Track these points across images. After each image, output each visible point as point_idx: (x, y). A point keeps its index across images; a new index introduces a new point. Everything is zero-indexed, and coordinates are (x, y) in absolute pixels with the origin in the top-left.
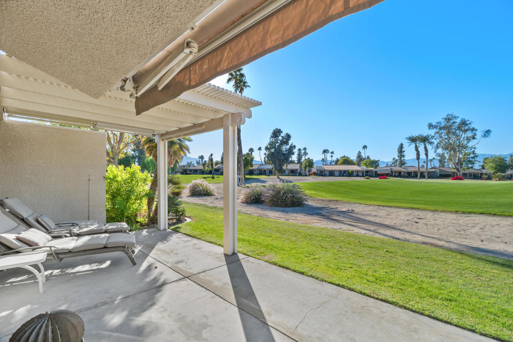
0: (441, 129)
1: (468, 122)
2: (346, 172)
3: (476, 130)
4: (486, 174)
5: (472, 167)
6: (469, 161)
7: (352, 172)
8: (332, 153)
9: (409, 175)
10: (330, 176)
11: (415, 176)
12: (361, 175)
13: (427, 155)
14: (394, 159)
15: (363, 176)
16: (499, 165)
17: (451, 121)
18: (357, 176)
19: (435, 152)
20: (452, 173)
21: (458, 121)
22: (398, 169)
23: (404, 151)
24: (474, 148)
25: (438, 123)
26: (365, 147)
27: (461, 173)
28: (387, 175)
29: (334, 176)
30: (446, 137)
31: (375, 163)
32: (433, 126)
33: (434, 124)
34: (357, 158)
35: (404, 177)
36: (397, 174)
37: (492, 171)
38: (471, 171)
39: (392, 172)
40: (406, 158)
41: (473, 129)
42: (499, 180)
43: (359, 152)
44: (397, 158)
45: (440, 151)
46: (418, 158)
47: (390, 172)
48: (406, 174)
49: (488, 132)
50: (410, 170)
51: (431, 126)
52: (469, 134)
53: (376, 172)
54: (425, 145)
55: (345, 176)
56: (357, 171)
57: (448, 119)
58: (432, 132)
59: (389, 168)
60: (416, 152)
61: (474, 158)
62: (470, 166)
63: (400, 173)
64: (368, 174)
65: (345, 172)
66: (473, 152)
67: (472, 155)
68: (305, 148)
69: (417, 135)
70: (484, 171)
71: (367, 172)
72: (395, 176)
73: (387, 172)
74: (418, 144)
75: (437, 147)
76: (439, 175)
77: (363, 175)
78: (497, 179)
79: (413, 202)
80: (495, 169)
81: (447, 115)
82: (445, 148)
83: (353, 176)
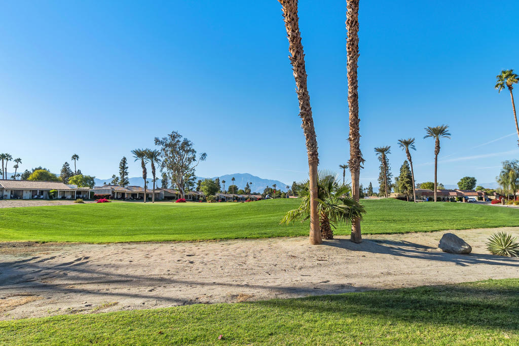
0: (167, 145)
1: (189, 143)
2: (44, 193)
3: (195, 152)
4: (202, 197)
5: (192, 189)
6: (190, 183)
7: (56, 193)
8: (19, 160)
9: (135, 197)
10: (11, 198)
11: (141, 199)
12: (70, 197)
13: (154, 173)
14: (114, 176)
15: (72, 199)
16: (211, 188)
17: (176, 140)
18: (64, 198)
19: (161, 171)
20: (175, 195)
21: (182, 140)
22: (119, 189)
23: (127, 168)
24: (194, 170)
25: (164, 139)
26: (75, 157)
27: (184, 195)
28: (108, 197)
29: (21, 198)
30: (171, 156)
31: (89, 181)
32: (159, 141)
33: (161, 139)
34: (62, 172)
35: (128, 200)
36: (119, 196)
37: (205, 194)
38: (191, 193)
39: (113, 193)
40: (130, 176)
41: (193, 151)
42: (212, 202)
43: (66, 163)
44: (118, 175)
45: (165, 170)
46: (145, 177)
47: (111, 193)
48: (130, 196)
49: (204, 155)
50: (135, 191)
51: (157, 141)
52: (190, 155)
53: (92, 193)
54: (152, 161)
55: (42, 199)
56: (64, 192)
57: (173, 137)
58: (159, 148)
59: (109, 188)
60: (142, 170)
61: (193, 179)
62: (190, 188)
63: (123, 194)
64: (81, 196)
65: (42, 192)
66: (193, 173)
67: (192, 177)
69: (144, 149)
70: (200, 193)
71: (79, 193)
72: (118, 199)
73: (107, 193)
74: (145, 160)
75: (163, 166)
76: (164, 198)
77: (73, 196)
78: (210, 201)
79: (160, 232)
80: (208, 191)
81: (173, 133)
82: (170, 168)
83: (57, 199)
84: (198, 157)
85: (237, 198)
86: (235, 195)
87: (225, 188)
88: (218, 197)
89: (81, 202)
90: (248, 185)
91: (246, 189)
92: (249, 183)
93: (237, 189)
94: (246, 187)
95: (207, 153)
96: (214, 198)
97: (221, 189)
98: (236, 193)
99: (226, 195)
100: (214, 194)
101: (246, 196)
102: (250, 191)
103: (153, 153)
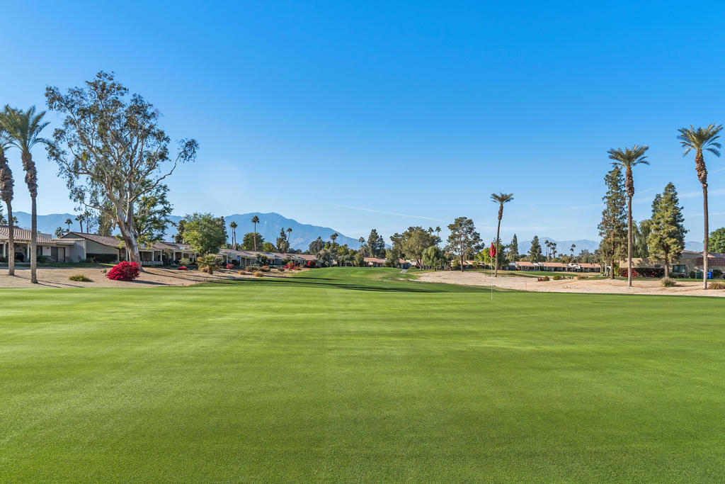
0: (83, 113)
1: (150, 111)
3: (167, 139)
4: (186, 256)
5: (159, 238)
6: (155, 221)
16: (209, 236)
17: (111, 97)
20: (117, 252)
21: (127, 100)
24: (165, 187)
25: (73, 92)
27: (137, 251)
32: (60, 99)
33: (64, 92)
37: (196, 249)
38: (158, 246)
41: (160, 136)
42: (211, 270)
49: (191, 144)
51: (53, 97)
52: (152, 146)
54: (25, 147)
57: (102, 88)
61: (163, 213)
62: (156, 233)
66: (162, 197)
67: (159, 207)
70: (183, 248)
75: (76, 170)
76: (85, 257)
78: (208, 267)
80: (202, 243)
81: (99, 75)
82: (98, 177)
84: (174, 149)
85: (264, 259)
86: (262, 254)
87: (236, 238)
88: (224, 257)
90: (283, 234)
91: (280, 241)
92: (285, 230)
93: (262, 241)
94: (280, 236)
95: (198, 141)
96: (218, 261)
97: (229, 241)
98: (260, 249)
99: (242, 254)
100: (216, 251)
101: (283, 257)
102: (288, 244)
103: (25, 119)
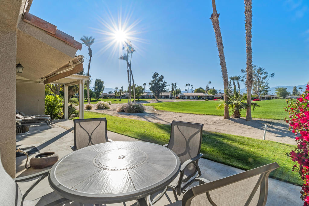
1: (262, 69)
2: (197, 97)
6: (265, 90)
7: (200, 97)
10: (187, 99)
12: (205, 98)
17: (254, 69)
18: (203, 99)
20: (256, 97)
21: (257, 68)
24: (268, 83)
29: (190, 99)
31: (215, 92)
32: (244, 71)
38: (267, 96)
41: (266, 73)
47: (221, 97)
49: (273, 74)
51: (242, 71)
52: (263, 75)
53: (213, 97)
54: (238, 81)
55: (196, 99)
56: (203, 96)
58: (243, 74)
59: (221, 94)
61: (267, 89)
62: (265, 93)
66: (267, 85)
67: (266, 87)
68: (176, 83)
69: (234, 76)
71: (208, 97)
73: (219, 97)
83: (201, 99)
84: (269, 75)
89: (207, 100)
103: (238, 77)
